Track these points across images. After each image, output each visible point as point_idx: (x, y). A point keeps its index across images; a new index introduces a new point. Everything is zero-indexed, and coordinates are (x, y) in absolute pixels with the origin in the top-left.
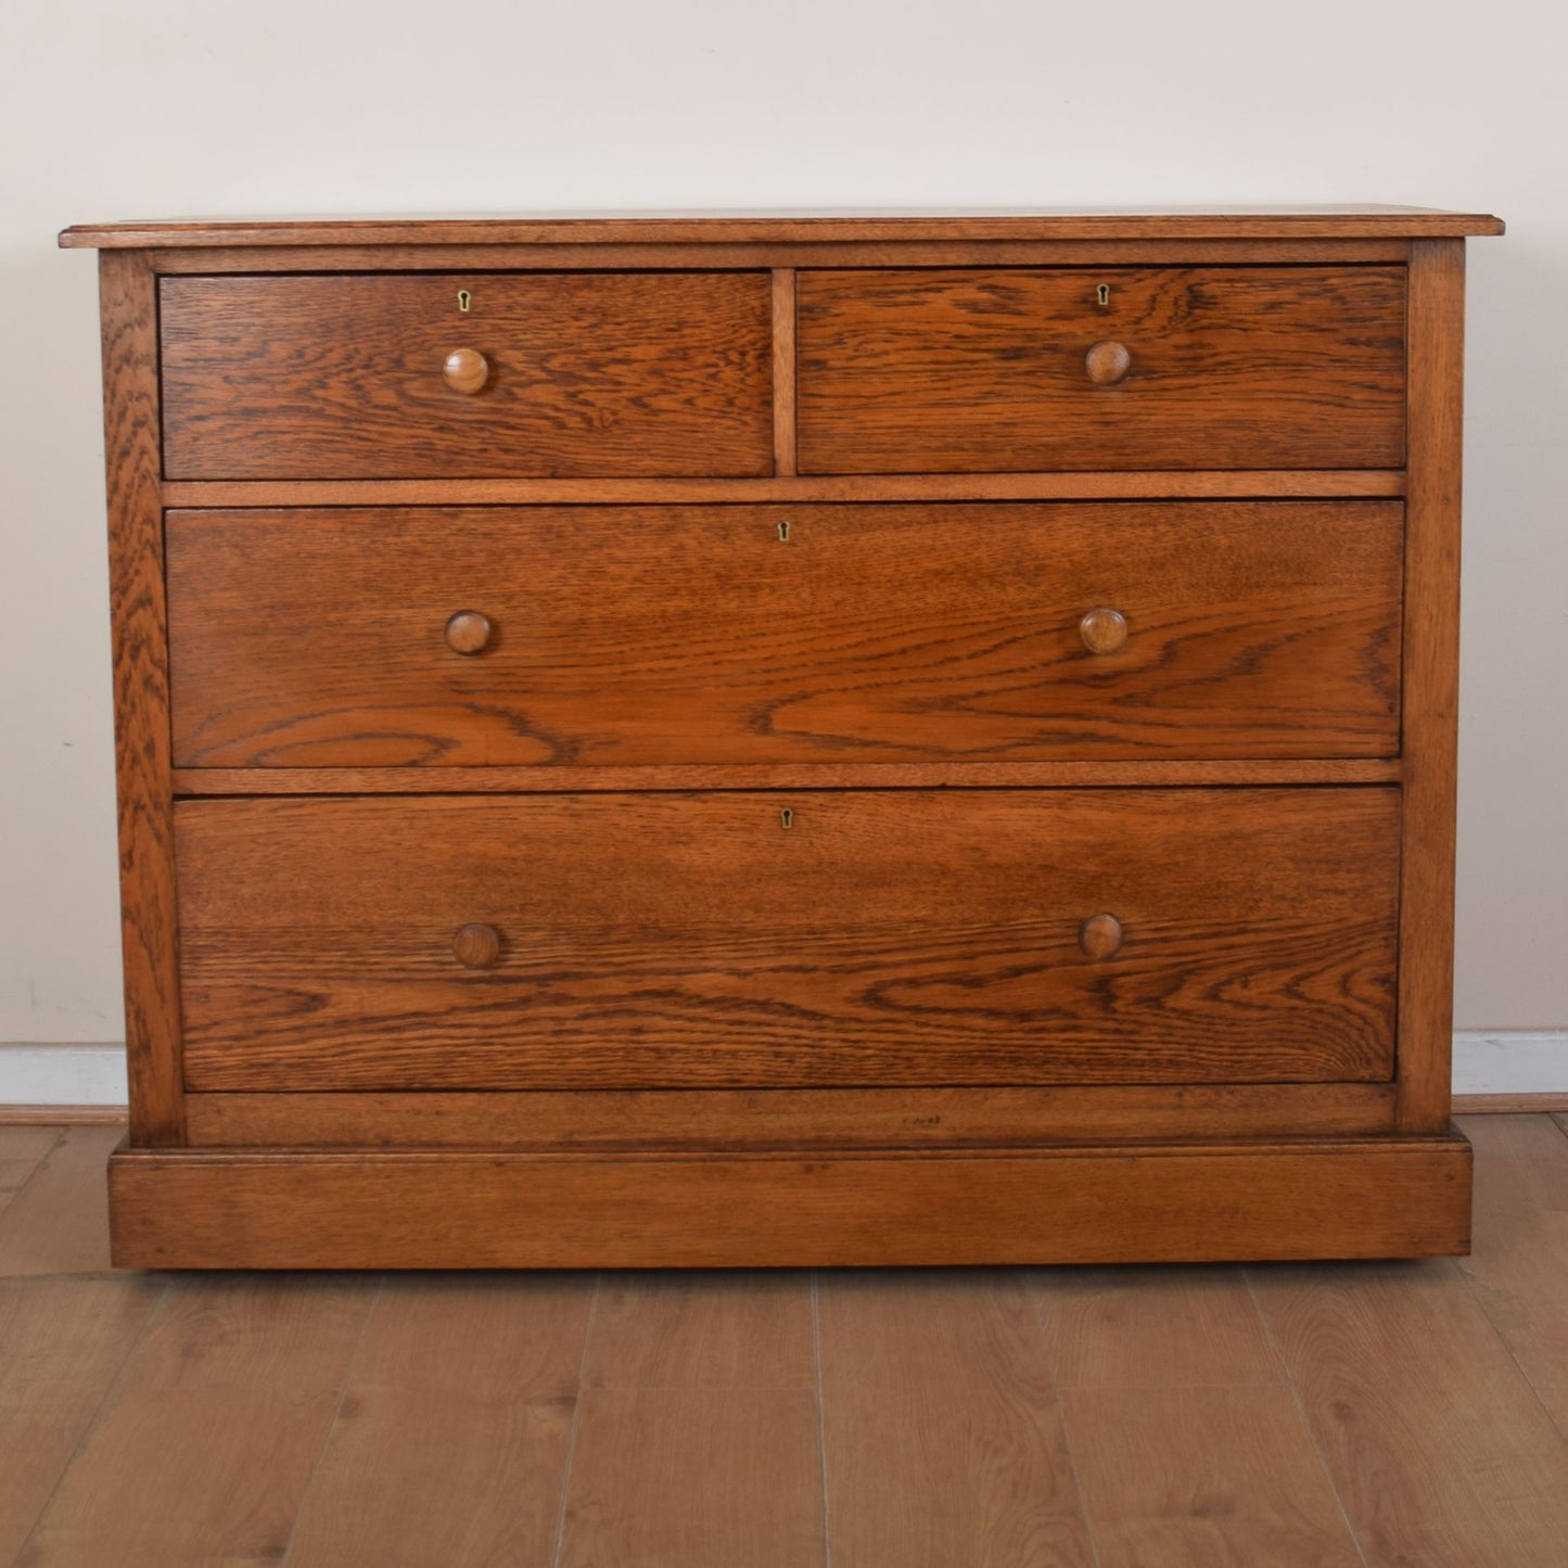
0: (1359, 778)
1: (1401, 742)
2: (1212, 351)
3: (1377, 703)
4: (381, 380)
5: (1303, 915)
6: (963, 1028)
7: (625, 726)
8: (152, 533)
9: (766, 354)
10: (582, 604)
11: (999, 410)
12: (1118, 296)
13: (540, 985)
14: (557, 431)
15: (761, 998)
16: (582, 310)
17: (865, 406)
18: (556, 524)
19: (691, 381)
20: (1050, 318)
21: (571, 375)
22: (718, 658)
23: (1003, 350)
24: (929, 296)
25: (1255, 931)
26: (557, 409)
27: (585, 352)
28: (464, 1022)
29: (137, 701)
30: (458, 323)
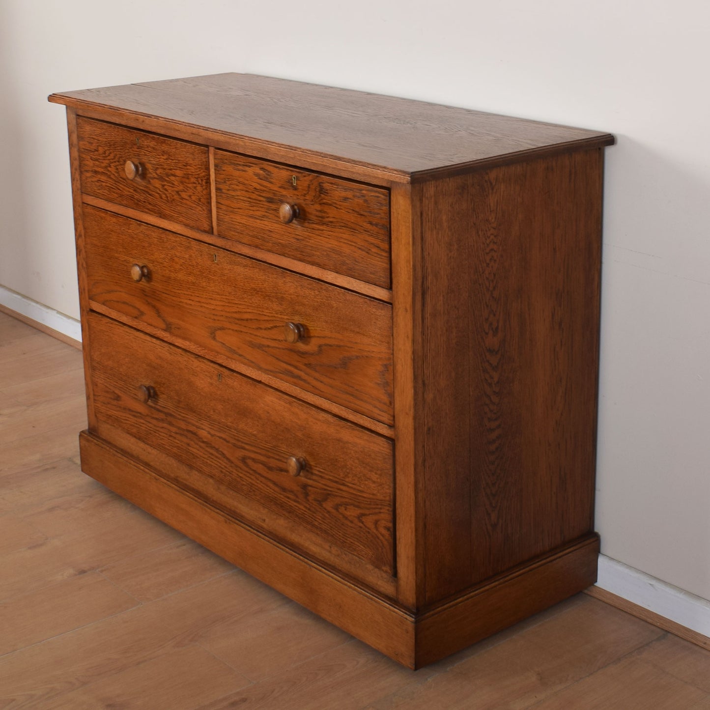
0: (381, 432)
1: (394, 420)
2: (328, 215)
3: (385, 399)
4: (122, 167)
5: (362, 486)
7: (181, 323)
8: (80, 211)
9: (208, 182)
10: (169, 271)
11: (267, 224)
12: (299, 182)
13: (166, 416)
14: (160, 199)
15: (217, 447)
16: (164, 152)
17: (232, 212)
18: (162, 236)
19: (190, 188)
21: (162, 177)
22: (202, 304)
23: (268, 198)
24: (247, 169)
25: (348, 486)
26: (160, 191)
27: (165, 169)
29: (81, 272)
30: (137, 150)
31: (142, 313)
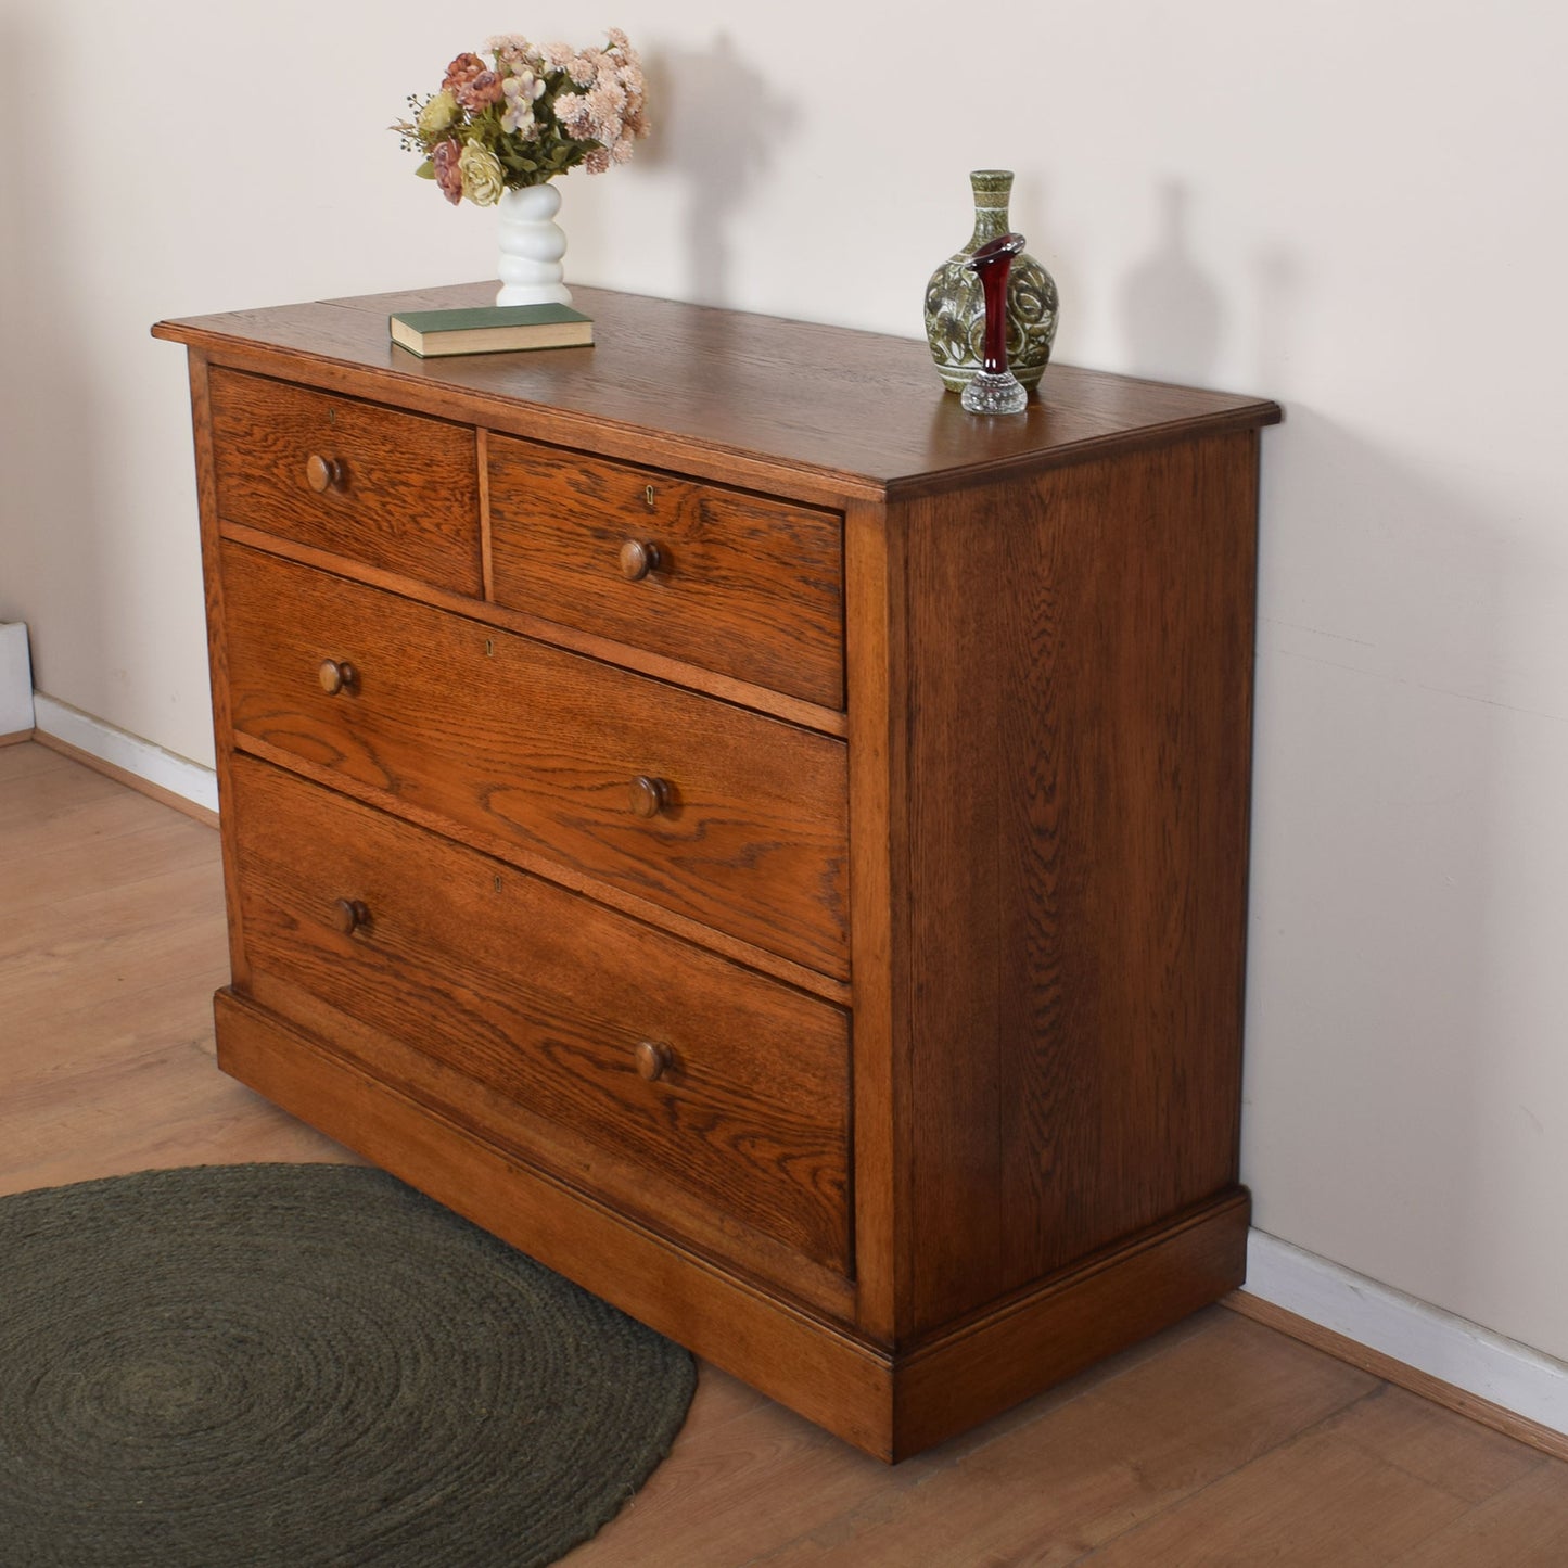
0: (824, 993)
1: (851, 969)
2: (716, 564)
3: (834, 928)
5: (786, 1101)
6: (594, 1099)
7: (420, 776)
8: (216, 553)
9: (475, 497)
10: (397, 673)
11: (595, 582)
12: (659, 499)
13: (389, 960)
14: (378, 531)
15: (492, 1022)
16: (385, 437)
17: (524, 557)
18: (382, 604)
19: (438, 509)
20: (620, 508)
21: (382, 488)
23: (595, 529)
24: (554, 471)
25: (757, 1100)
26: (377, 514)
27: (388, 472)
28: (357, 970)
29: (218, 673)
30: (330, 433)
31: (341, 757)
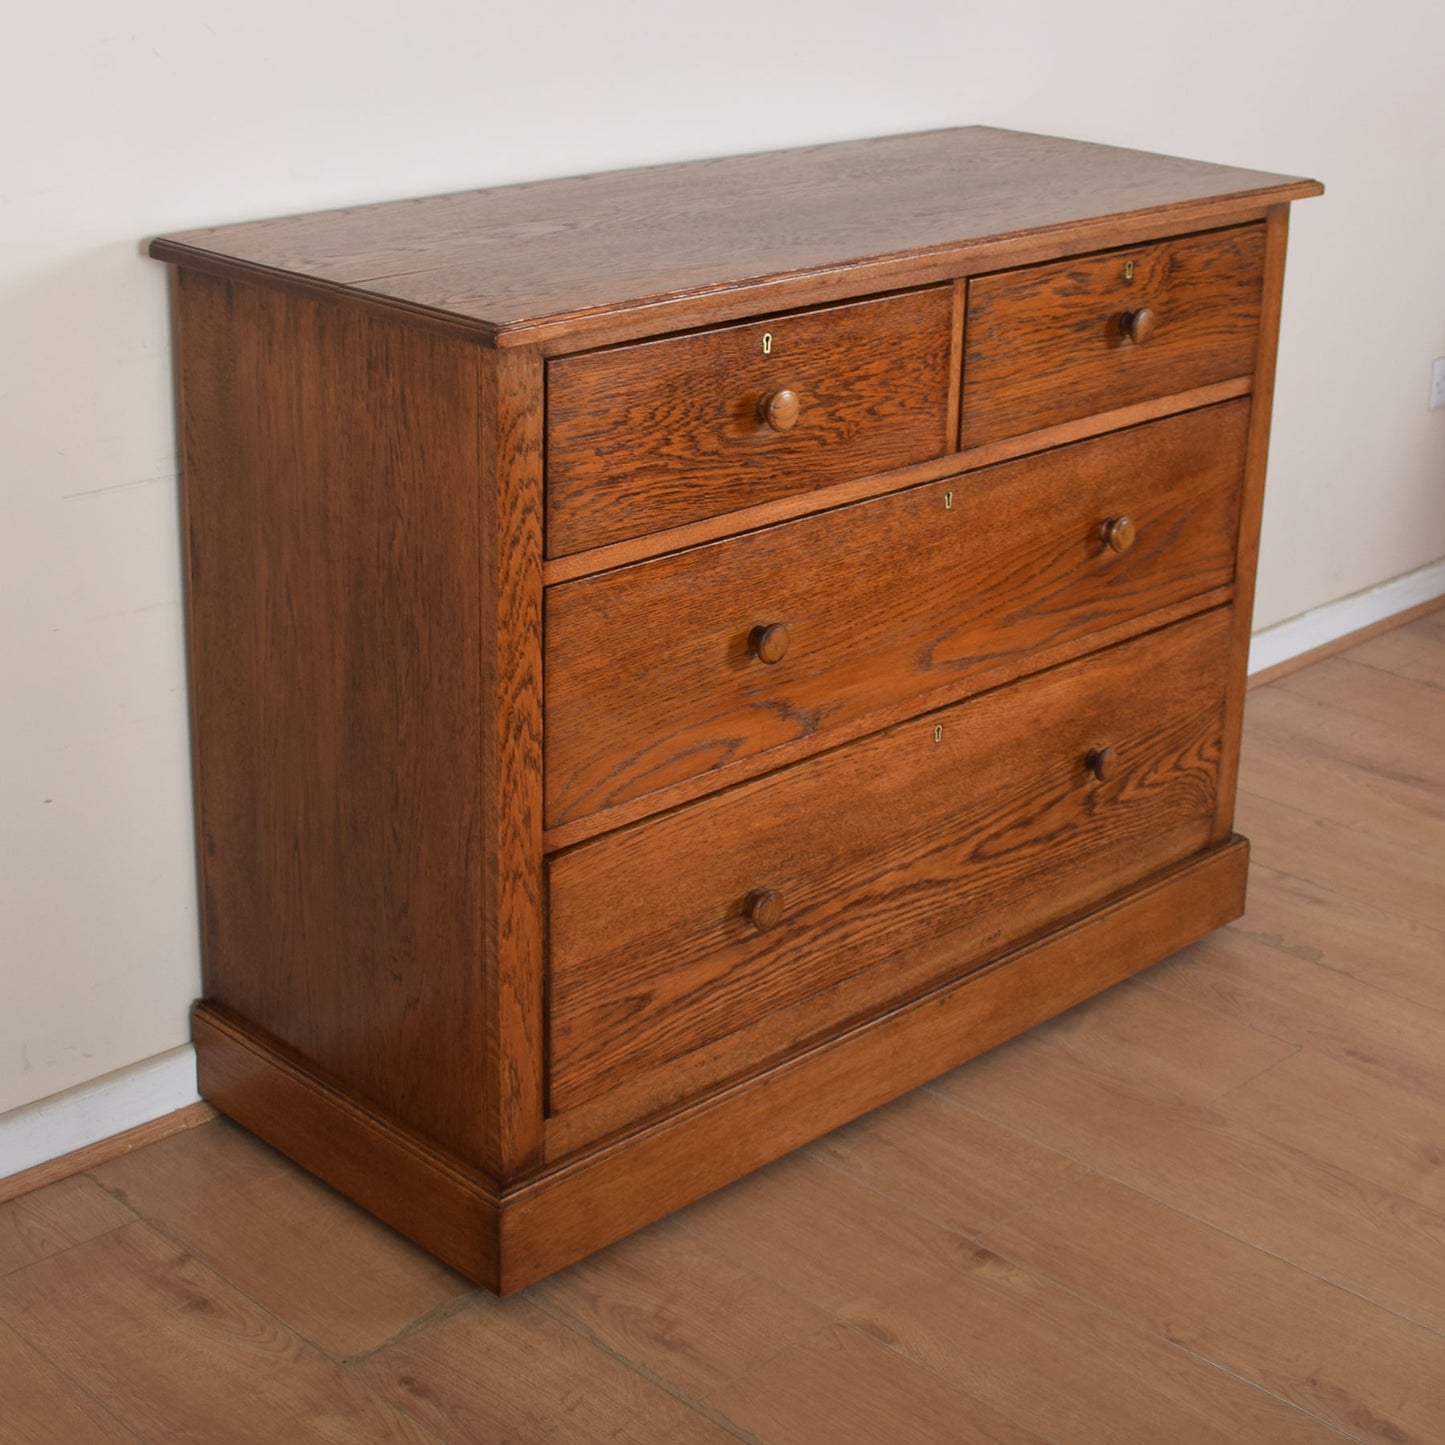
0: (1216, 603)
1: (1235, 570)
2: (1177, 304)
3: (1226, 547)
4: (708, 428)
5: (1186, 710)
6: (1020, 859)
7: (849, 690)
8: (534, 614)
9: (947, 355)
10: (828, 595)
11: (1070, 373)
12: (1137, 270)
13: (789, 925)
14: (820, 449)
15: (915, 881)
16: (841, 337)
17: (1002, 385)
18: (816, 530)
19: (905, 385)
20: (1102, 294)
21: (831, 396)
22: (905, 616)
23: (1077, 324)
24: (1041, 288)
25: (1164, 730)
26: (822, 429)
27: (841, 375)
28: (742, 975)
29: (518, 777)
30: (762, 365)
